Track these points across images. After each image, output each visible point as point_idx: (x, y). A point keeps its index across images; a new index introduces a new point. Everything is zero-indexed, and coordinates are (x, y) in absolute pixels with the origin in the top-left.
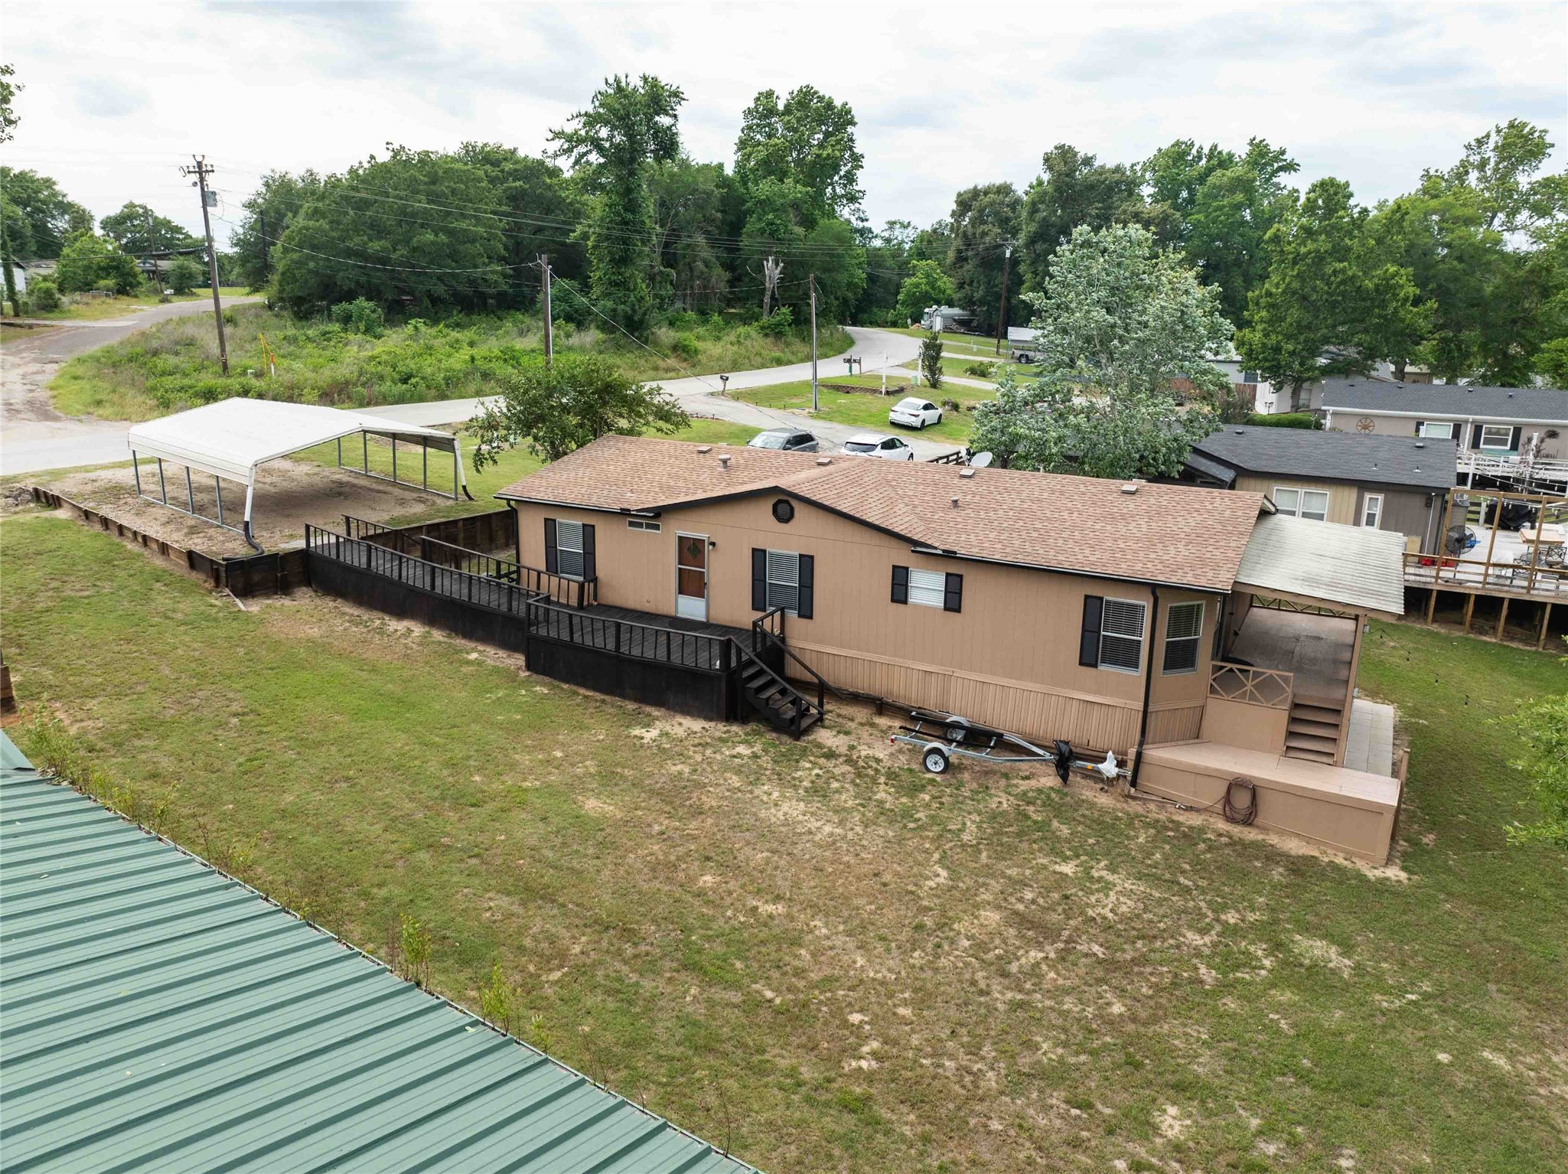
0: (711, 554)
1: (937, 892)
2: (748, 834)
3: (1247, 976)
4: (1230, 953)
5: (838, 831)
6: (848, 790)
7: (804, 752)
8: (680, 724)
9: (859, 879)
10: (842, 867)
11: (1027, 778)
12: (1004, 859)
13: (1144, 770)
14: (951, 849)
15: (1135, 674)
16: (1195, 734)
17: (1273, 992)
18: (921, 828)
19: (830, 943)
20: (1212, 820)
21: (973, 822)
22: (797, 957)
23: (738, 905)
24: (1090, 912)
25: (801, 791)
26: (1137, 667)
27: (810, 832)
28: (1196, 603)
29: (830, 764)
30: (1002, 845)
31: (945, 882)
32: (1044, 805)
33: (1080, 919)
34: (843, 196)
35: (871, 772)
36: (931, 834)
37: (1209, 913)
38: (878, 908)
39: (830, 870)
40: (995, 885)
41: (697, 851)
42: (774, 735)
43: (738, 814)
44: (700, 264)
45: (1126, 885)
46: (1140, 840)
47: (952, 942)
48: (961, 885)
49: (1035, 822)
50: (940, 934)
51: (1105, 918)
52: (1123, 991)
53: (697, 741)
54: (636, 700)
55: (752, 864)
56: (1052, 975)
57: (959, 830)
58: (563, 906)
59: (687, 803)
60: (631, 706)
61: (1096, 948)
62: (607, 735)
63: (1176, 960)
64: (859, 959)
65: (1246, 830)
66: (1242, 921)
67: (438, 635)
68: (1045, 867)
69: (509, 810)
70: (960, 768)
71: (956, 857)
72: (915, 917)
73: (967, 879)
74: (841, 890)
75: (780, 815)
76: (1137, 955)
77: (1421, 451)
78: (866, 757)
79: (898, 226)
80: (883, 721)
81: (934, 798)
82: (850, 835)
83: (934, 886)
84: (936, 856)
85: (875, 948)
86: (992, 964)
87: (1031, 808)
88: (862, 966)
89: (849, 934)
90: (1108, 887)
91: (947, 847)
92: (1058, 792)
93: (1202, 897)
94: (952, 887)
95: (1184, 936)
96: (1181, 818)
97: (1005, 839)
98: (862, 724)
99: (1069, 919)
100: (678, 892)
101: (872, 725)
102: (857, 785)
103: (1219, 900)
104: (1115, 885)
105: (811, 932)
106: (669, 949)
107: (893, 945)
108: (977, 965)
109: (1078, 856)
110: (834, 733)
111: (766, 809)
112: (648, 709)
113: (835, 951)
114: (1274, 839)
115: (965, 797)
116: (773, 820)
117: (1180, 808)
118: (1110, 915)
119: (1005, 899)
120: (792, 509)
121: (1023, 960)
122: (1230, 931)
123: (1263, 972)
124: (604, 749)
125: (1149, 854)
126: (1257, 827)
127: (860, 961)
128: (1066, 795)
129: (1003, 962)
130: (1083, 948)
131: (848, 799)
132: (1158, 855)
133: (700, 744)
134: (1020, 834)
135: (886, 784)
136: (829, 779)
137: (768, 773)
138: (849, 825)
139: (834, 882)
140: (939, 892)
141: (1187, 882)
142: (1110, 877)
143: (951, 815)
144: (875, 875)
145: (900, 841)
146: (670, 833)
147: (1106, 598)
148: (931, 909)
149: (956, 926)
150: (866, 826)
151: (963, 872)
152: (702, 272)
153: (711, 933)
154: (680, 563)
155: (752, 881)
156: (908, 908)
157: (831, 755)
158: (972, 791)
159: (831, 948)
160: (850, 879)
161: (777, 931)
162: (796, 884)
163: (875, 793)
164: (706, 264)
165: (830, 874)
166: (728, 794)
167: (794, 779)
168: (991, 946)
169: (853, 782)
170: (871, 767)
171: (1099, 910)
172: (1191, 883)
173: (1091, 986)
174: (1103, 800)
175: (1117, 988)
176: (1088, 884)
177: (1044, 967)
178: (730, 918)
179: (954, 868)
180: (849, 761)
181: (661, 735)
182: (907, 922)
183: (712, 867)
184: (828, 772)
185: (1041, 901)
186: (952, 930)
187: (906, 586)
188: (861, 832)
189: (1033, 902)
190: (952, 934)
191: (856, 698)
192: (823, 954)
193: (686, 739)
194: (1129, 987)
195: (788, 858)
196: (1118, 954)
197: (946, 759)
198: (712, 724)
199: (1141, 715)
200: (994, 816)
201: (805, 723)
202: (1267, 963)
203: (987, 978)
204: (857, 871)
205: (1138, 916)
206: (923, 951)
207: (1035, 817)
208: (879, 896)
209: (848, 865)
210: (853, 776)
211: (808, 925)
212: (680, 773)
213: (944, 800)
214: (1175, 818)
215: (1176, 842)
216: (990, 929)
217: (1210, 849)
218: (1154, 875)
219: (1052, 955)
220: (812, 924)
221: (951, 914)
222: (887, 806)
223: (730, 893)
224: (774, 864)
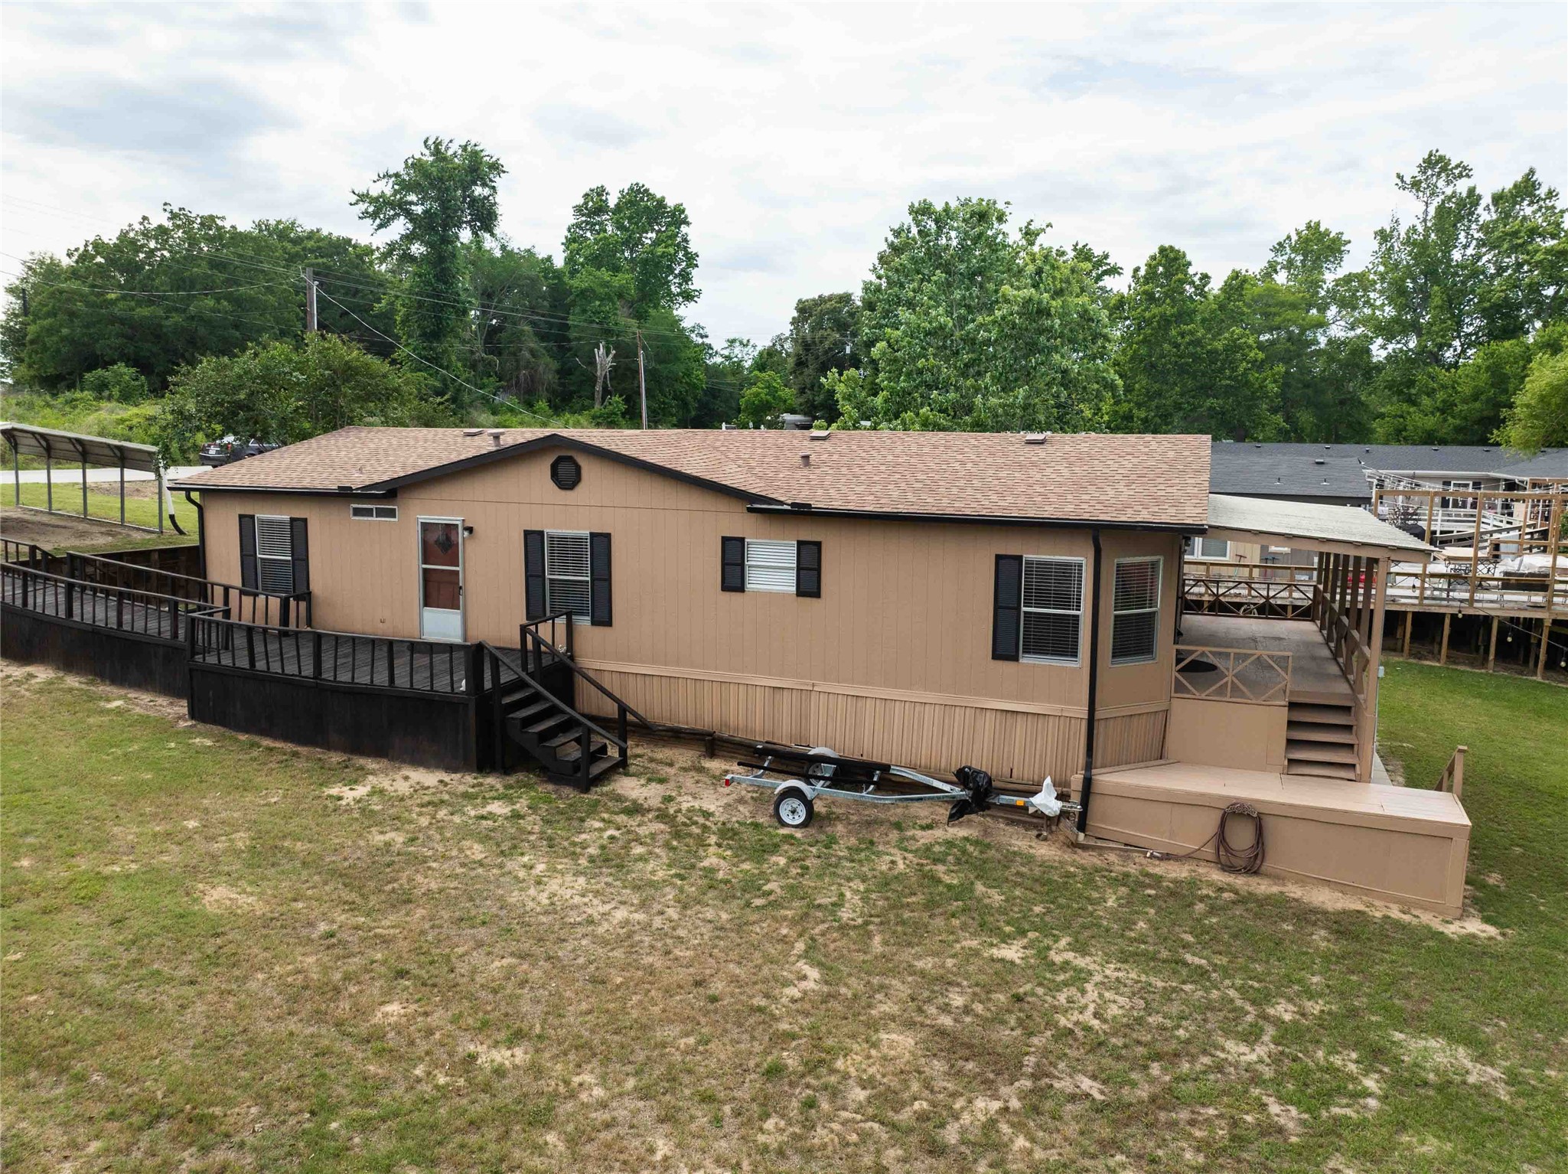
0: (467, 542)
1: (803, 1005)
2: (482, 930)
3: (1349, 1112)
4: (1307, 1071)
5: (640, 916)
6: (658, 856)
7: (593, 809)
8: (406, 778)
9: (668, 992)
10: (640, 973)
11: (929, 827)
12: (910, 944)
13: (1095, 804)
14: (823, 934)
15: (1073, 665)
16: (1158, 754)
17: (1405, 1138)
18: (775, 905)
19: (606, 1116)
20: (1201, 870)
21: (856, 892)
22: (539, 1149)
23: (441, 1054)
24: (1063, 1021)
25: (583, 862)
26: (1074, 654)
27: (590, 921)
28: (1148, 559)
29: (632, 822)
30: (903, 923)
31: (816, 988)
32: (958, 862)
33: (1049, 1033)
34: (678, 295)
35: (695, 830)
36: (789, 913)
37: (1248, 1007)
38: (699, 1042)
39: (619, 980)
40: (901, 987)
41: (384, 962)
42: (550, 787)
43: (471, 899)
44: (527, 354)
45: (1108, 972)
46: (1110, 903)
47: (834, 1093)
48: (843, 990)
49: (950, 887)
50: (813, 1082)
51: (1088, 1029)
52: (1153, 1161)
53: (426, 799)
54: (344, 750)
55: (480, 979)
56: (1021, 1142)
57: (834, 904)
58: (80, 1078)
59: (389, 887)
60: (336, 758)
61: (1086, 1084)
62: (285, 797)
63: (1224, 1092)
64: (660, 1143)
65: (1253, 881)
66: (1303, 1015)
67: (73, 681)
68: (976, 953)
69: (59, 910)
70: (830, 818)
71: (832, 946)
72: (767, 1052)
73: (852, 981)
74: (635, 1014)
75: (544, 899)
76: (1157, 1089)
77: (1324, 466)
78: (689, 810)
79: (737, 344)
80: (715, 765)
81: (793, 860)
82: (658, 922)
83: (798, 995)
84: (800, 946)
85: (692, 1118)
86: (910, 1130)
87: (940, 868)
88: (666, 1158)
89: (644, 1093)
90: (1080, 978)
91: (817, 931)
92: (976, 843)
93: (1227, 982)
94: (829, 995)
95: (1223, 1050)
96: (1158, 869)
97: (907, 915)
98: (685, 769)
99: (1031, 1034)
100: (327, 1035)
101: (701, 770)
102: (674, 849)
103: (1256, 985)
104: (1090, 973)
105: (572, 1095)
106: (276, 1153)
107: (727, 1109)
108: (885, 1137)
109: (1023, 933)
110: (643, 781)
111: (521, 890)
112: (362, 761)
113: (614, 1131)
114: (1294, 891)
115: (840, 858)
116: (531, 904)
117: (1152, 856)
118: (1096, 1023)
119: (920, 1010)
120: (578, 469)
121: (966, 1118)
122: (1287, 1033)
123: (1372, 1103)
124: (272, 815)
125: (1129, 924)
126: (1268, 876)
127: (663, 1148)
128: (988, 846)
129: (930, 1125)
130: (1064, 1085)
131: (657, 869)
132: (1141, 924)
133: (429, 803)
134: (930, 905)
135: (719, 845)
136: (629, 841)
137: (532, 838)
138: (657, 907)
139: (624, 1000)
140: (807, 1006)
141: (1197, 961)
142: (1081, 962)
143: (819, 884)
144: (698, 984)
145: (740, 927)
146: (344, 935)
147: (1028, 556)
148: (793, 1037)
149: (839, 1064)
150: (685, 907)
151: (845, 970)
152: (529, 362)
153: (372, 1112)
154: (425, 562)
155: (475, 1010)
156: (753, 1038)
157: (636, 809)
158: (849, 849)
159: (608, 1126)
160: (653, 993)
161: (507, 1099)
162: (556, 1010)
163: (701, 859)
164: (532, 352)
165: (618, 987)
166: (459, 870)
167: (574, 844)
168: (906, 1095)
169: (667, 846)
170: (696, 823)
171: (1076, 1016)
172: (1204, 962)
173: (1094, 1157)
174: (1043, 851)
175: (1140, 1157)
176: (1048, 975)
177: (1004, 1128)
178: (419, 1080)
179: (829, 963)
180: (662, 816)
181: (371, 794)
182: (752, 1064)
183: (407, 988)
184: (629, 832)
185: (979, 1008)
186: (833, 1071)
187: (742, 565)
188: (675, 917)
189: (967, 1010)
190: (833, 1079)
191: (677, 736)
192: (591, 1140)
193: (411, 797)
194: (1160, 1153)
195: (547, 965)
196: (1126, 1090)
197: (809, 805)
198: (457, 776)
199: (1084, 725)
200: (885, 883)
201: (596, 769)
202: (1370, 1083)
203: (905, 1161)
204: (666, 980)
205: (1139, 1021)
206: (783, 1116)
207: (947, 879)
208: (703, 1021)
209: (651, 970)
210: (668, 837)
211: (567, 1083)
212: (388, 844)
213: (808, 863)
214: (1151, 870)
215: (1161, 903)
216: (900, 1064)
217: (1213, 910)
218: (1144, 954)
219: (1015, 1104)
220: (577, 1080)
221: (830, 1042)
222: (721, 875)
223: (429, 1032)
224: (521, 976)
